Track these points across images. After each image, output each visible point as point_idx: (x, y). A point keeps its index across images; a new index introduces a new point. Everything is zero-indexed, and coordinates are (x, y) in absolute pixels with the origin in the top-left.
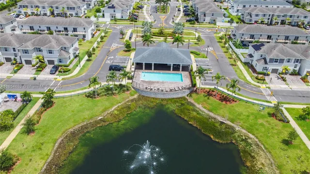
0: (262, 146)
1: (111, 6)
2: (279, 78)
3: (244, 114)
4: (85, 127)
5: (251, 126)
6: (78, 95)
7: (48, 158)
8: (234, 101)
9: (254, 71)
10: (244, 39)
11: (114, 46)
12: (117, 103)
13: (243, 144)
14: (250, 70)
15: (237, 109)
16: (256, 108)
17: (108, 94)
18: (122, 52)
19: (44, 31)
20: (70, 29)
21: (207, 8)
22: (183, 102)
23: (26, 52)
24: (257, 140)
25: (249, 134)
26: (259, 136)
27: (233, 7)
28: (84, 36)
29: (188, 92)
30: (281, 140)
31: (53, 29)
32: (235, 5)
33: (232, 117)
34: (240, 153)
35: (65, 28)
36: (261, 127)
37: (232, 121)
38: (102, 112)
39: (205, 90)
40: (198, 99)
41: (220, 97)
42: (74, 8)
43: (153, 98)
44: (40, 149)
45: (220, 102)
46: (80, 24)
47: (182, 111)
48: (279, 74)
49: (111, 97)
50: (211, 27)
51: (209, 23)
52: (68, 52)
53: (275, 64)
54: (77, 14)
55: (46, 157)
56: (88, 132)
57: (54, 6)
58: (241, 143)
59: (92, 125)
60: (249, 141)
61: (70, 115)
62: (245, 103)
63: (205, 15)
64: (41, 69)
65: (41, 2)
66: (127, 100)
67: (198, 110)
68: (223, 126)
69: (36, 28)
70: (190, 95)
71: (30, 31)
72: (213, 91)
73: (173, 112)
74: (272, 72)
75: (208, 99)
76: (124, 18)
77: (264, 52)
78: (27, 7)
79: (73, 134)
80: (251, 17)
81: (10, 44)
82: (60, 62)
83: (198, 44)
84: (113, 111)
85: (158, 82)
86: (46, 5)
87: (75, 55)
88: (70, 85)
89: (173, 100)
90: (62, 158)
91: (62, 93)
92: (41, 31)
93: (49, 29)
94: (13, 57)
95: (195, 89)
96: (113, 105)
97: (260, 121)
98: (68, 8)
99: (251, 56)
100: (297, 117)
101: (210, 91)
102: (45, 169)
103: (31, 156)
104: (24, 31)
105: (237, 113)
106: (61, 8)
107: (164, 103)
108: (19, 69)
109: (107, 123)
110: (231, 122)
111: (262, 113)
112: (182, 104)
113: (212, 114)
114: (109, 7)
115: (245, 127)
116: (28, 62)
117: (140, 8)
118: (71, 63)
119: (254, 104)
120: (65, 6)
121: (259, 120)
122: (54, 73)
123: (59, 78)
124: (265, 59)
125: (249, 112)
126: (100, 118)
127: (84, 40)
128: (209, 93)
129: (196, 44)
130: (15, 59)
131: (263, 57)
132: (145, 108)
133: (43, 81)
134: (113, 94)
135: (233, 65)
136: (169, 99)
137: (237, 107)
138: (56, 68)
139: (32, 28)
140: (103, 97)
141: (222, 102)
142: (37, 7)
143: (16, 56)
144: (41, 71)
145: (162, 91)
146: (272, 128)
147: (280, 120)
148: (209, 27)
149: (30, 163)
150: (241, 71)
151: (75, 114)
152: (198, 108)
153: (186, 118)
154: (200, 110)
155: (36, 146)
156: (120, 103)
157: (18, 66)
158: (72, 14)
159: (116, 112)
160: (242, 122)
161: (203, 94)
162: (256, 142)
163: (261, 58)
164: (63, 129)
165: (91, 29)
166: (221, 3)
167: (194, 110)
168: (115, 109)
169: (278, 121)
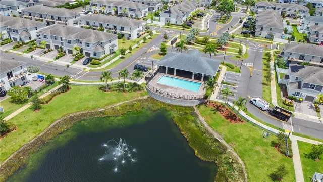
0: (246, 175)
1: (168, 10)
2: (312, 107)
3: (244, 136)
4: (84, 115)
5: (245, 151)
6: (93, 86)
7: (39, 134)
8: (240, 120)
9: (285, 94)
10: (292, 59)
11: (154, 48)
12: (124, 100)
13: (226, 167)
14: (282, 92)
15: (239, 130)
16: (261, 133)
17: (119, 90)
18: (157, 55)
19: (97, 27)
20: (119, 28)
21: (266, 22)
22: (188, 112)
23: (69, 42)
24: (244, 167)
25: (239, 158)
26: (247, 163)
27: (303, 24)
28: (130, 36)
29: (197, 102)
30: (270, 173)
31: (105, 26)
32: (306, 23)
33: (229, 136)
34: (216, 175)
35: (114, 26)
36: (256, 154)
37: (228, 141)
38: (106, 105)
39: (215, 104)
40: (204, 112)
41: (228, 115)
42: (134, 10)
43: (161, 102)
44: (37, 125)
45: (225, 119)
46: (128, 24)
47: (181, 120)
48: (315, 102)
49: (121, 93)
50: (265, 42)
51: (266, 38)
52: (103, 47)
53: (311, 91)
54: (136, 15)
55: (38, 132)
56: (84, 120)
57: (118, 6)
58: (224, 165)
59: (92, 114)
60: (235, 166)
61: (77, 101)
62: (252, 125)
63: (262, 29)
64: (77, 59)
65: (109, 2)
66: (136, 99)
67: (198, 122)
68: (216, 144)
69: (91, 24)
70: (199, 106)
71: (86, 26)
72: (223, 107)
73: (172, 119)
74: (306, 99)
75: (215, 113)
76: (178, 24)
77: (301, 75)
78: (96, 5)
79: (72, 119)
80: (318, 36)
81: (59, 33)
82: (95, 55)
83: (239, 57)
84: (117, 106)
85: (172, 88)
86: (112, 5)
87: (112, 51)
88: (92, 77)
89: (178, 108)
90: (51, 136)
91: (81, 82)
92: (94, 26)
93: (101, 25)
94: (60, 46)
95: (206, 100)
96: (119, 101)
97: (259, 148)
98: (130, 9)
99: (287, 77)
100: (306, 153)
101: (220, 106)
102: (32, 142)
103: (27, 128)
104: (82, 25)
105: (237, 134)
106: (123, 9)
107: (168, 108)
108: (61, 57)
109: (104, 116)
110: (226, 141)
111: (265, 140)
112: (186, 113)
113: (210, 130)
114: (165, 12)
115: (237, 150)
116: (70, 52)
117: (201, 16)
118: (105, 57)
119: (261, 128)
120: (128, 7)
121: (257, 146)
122: (86, 64)
123: (88, 68)
124: (300, 83)
125: (250, 136)
126: (102, 110)
127: (128, 39)
128: (218, 108)
129: (236, 57)
130: (61, 47)
131: (298, 81)
132: (147, 110)
133: (74, 69)
134: (124, 91)
135: (265, 84)
136: (176, 106)
137: (239, 128)
138: (90, 60)
139: (88, 23)
140: (113, 92)
141: (227, 119)
142: (105, 6)
143: (62, 45)
144: (77, 60)
145: (171, 96)
146: (267, 159)
147: (281, 152)
148: (263, 42)
149: (23, 134)
150: (270, 92)
151: (81, 102)
152: (200, 121)
153: (181, 127)
154: (201, 123)
155: (35, 121)
156: (127, 100)
157: (62, 54)
158: (132, 15)
159: (119, 108)
160: (237, 144)
161: (212, 107)
162: (242, 168)
163: (297, 81)
164: (65, 113)
165: (138, 29)
166: (294, 18)
167: (194, 122)
168: (120, 106)
169: (279, 153)
